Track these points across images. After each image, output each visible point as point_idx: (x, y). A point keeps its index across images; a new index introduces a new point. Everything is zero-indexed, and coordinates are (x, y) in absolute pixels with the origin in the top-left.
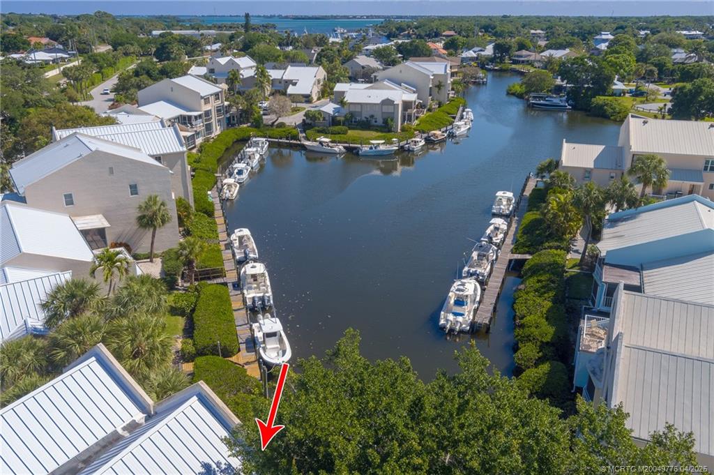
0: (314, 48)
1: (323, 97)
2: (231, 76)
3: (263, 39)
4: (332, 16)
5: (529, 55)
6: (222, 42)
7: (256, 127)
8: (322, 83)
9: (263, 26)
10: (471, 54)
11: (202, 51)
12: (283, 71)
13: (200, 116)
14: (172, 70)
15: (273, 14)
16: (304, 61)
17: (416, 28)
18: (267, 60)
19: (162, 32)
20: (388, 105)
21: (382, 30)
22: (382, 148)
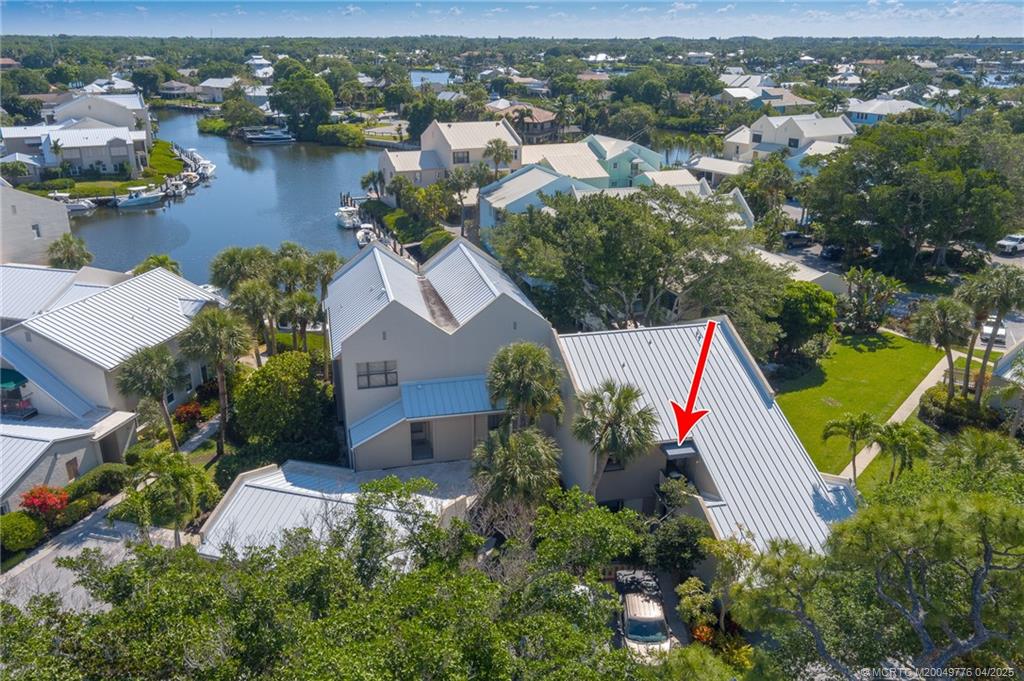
5: (183, 87)
10: (97, 88)
20: (118, 146)
22: (144, 195)
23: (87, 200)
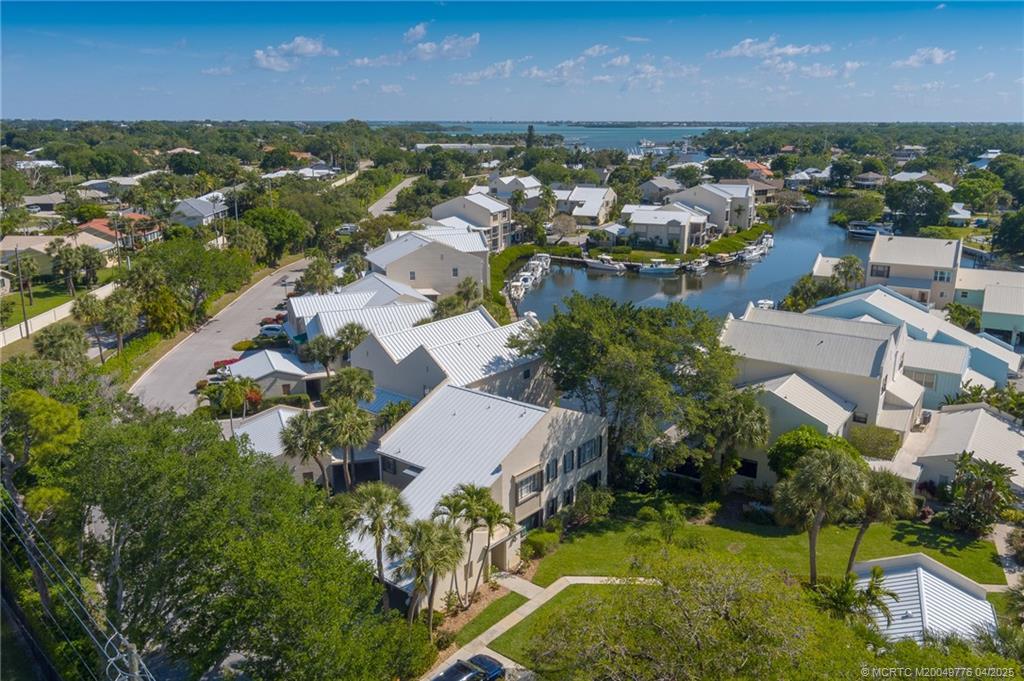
0: (608, 167)
1: (611, 220)
2: (516, 197)
3: (547, 155)
4: (639, 122)
5: (877, 179)
6: (499, 159)
7: (539, 245)
8: (610, 205)
9: (547, 137)
10: (803, 175)
11: (478, 168)
12: (569, 192)
13: (488, 232)
14: (454, 189)
15: (559, 120)
16: (595, 182)
17: (746, 141)
18: (552, 180)
19: (429, 145)
20: (673, 227)
21: (701, 144)
22: (662, 266)
23: (621, 264)
